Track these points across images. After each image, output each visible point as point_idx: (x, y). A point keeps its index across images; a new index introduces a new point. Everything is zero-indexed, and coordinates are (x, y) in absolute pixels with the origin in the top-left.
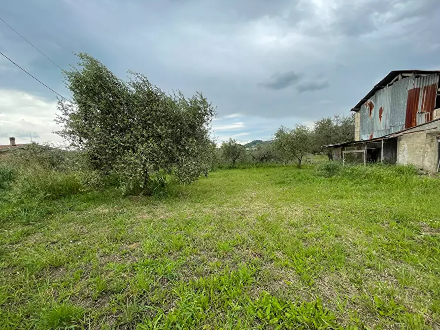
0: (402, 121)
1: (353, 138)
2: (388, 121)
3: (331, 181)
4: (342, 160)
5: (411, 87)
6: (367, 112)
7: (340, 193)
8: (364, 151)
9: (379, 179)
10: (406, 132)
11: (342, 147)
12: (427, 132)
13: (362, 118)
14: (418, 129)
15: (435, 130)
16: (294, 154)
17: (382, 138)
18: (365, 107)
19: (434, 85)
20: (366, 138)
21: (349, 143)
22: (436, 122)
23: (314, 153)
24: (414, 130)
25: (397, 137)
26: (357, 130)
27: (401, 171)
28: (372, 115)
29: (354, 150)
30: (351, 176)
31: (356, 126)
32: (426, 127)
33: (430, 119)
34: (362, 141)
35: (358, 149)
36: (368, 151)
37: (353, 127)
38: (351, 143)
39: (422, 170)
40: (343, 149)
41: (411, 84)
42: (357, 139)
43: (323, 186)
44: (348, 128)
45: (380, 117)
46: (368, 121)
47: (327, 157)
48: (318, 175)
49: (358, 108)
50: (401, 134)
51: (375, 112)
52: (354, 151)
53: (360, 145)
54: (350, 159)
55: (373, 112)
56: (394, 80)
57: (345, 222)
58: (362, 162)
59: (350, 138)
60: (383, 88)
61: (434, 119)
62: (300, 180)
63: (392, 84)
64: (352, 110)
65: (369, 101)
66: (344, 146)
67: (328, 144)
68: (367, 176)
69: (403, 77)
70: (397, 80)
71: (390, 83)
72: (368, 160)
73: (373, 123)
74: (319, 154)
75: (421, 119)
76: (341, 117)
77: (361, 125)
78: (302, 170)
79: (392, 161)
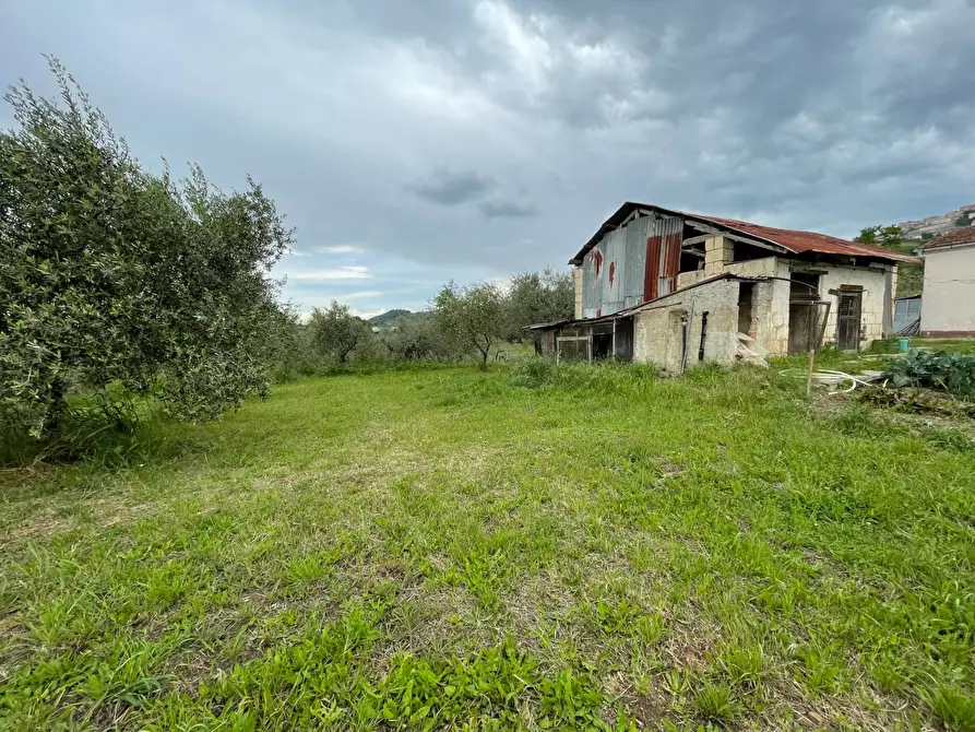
0: (639, 290)
1: (573, 315)
2: (622, 288)
3: (538, 394)
4: (555, 354)
5: (651, 234)
6: (593, 269)
7: (552, 417)
8: (589, 338)
9: (610, 387)
10: (644, 308)
11: (555, 330)
12: (670, 309)
13: (586, 277)
14: (659, 303)
15: (678, 307)
16: (474, 341)
17: (613, 315)
18: (590, 259)
19: (677, 235)
20: (591, 315)
21: (566, 323)
22: (680, 294)
23: (510, 340)
24: (654, 305)
25: (633, 316)
26: (579, 299)
27: (638, 373)
28: (600, 275)
29: (574, 335)
30: (572, 383)
31: (577, 291)
32: (669, 301)
33: (674, 290)
34: (585, 320)
35: (580, 335)
36: (596, 338)
37: (573, 294)
38: (569, 324)
39: (664, 370)
40: (557, 334)
41: (651, 229)
42: (579, 317)
43: (523, 407)
44: (565, 296)
45: (611, 279)
46: (594, 284)
47: (533, 348)
48: (517, 384)
49: (579, 260)
50: (638, 310)
51: (604, 269)
52: (574, 339)
53: (583, 326)
54: (570, 352)
55: (601, 269)
56: (629, 217)
57: (558, 472)
58: (586, 358)
59: (568, 313)
60: (614, 229)
61: (679, 289)
62: (483, 395)
63: (626, 225)
64: (571, 263)
65: (595, 249)
66: (558, 328)
67: (533, 323)
68: (594, 383)
69: (642, 215)
70: (633, 219)
71: (624, 222)
72: (594, 355)
73: (601, 288)
74: (520, 342)
75: (663, 288)
76: (554, 272)
77: (585, 292)
78: (488, 376)
79: (627, 356)
